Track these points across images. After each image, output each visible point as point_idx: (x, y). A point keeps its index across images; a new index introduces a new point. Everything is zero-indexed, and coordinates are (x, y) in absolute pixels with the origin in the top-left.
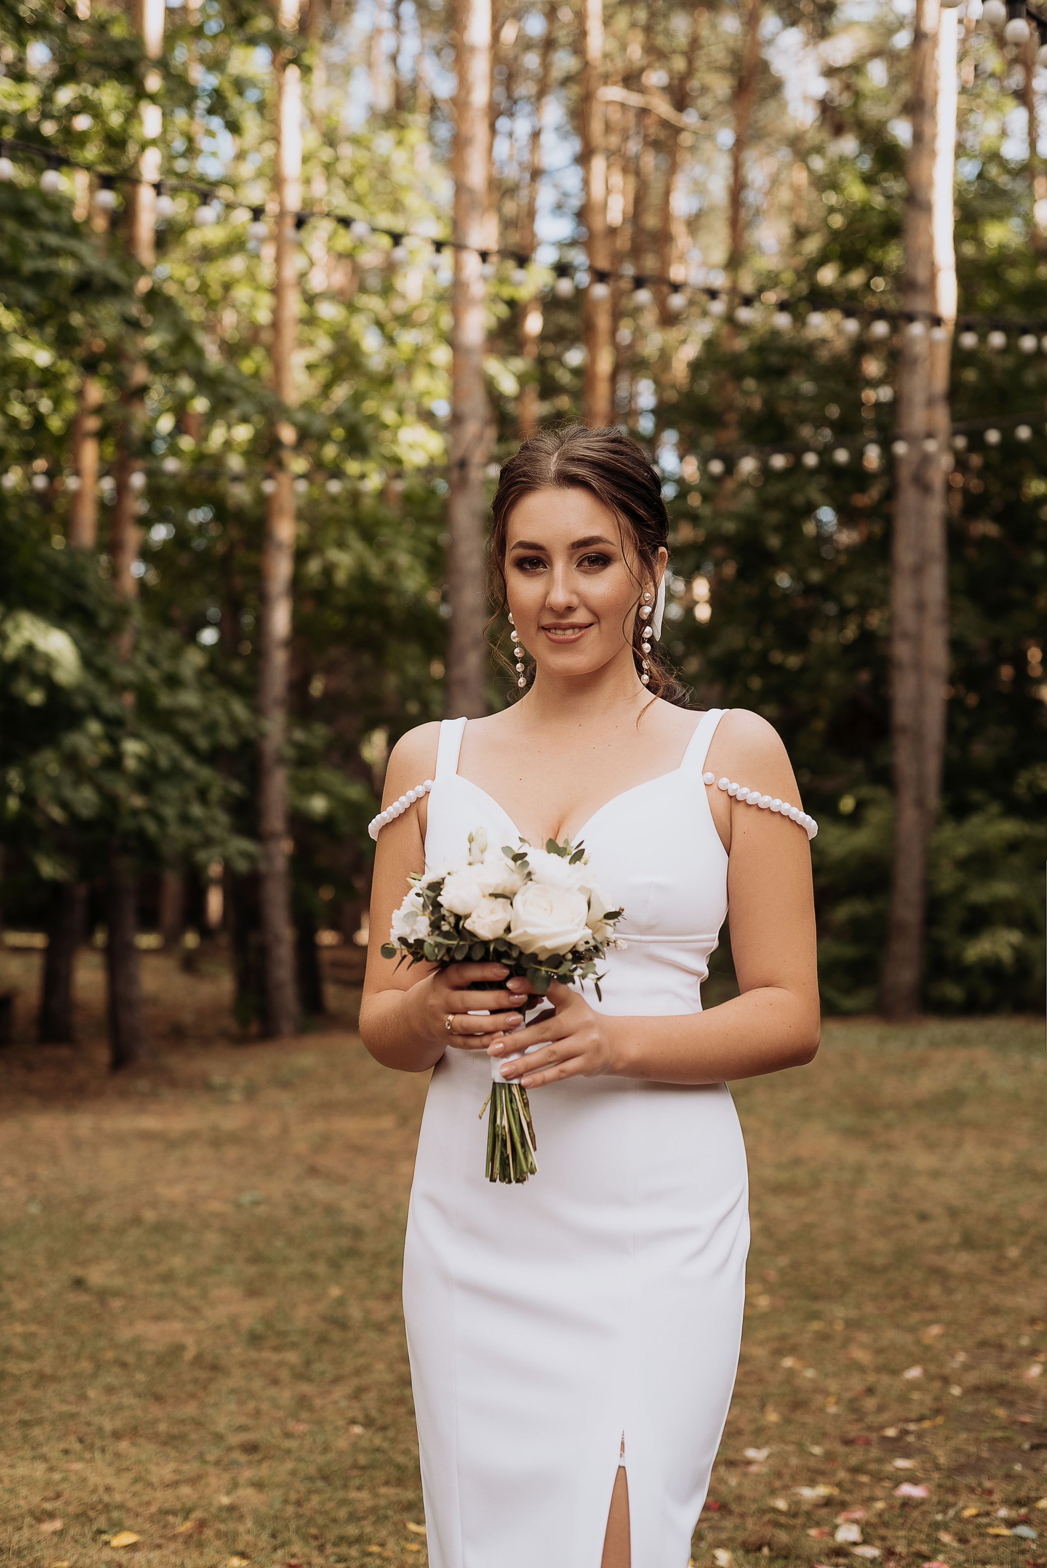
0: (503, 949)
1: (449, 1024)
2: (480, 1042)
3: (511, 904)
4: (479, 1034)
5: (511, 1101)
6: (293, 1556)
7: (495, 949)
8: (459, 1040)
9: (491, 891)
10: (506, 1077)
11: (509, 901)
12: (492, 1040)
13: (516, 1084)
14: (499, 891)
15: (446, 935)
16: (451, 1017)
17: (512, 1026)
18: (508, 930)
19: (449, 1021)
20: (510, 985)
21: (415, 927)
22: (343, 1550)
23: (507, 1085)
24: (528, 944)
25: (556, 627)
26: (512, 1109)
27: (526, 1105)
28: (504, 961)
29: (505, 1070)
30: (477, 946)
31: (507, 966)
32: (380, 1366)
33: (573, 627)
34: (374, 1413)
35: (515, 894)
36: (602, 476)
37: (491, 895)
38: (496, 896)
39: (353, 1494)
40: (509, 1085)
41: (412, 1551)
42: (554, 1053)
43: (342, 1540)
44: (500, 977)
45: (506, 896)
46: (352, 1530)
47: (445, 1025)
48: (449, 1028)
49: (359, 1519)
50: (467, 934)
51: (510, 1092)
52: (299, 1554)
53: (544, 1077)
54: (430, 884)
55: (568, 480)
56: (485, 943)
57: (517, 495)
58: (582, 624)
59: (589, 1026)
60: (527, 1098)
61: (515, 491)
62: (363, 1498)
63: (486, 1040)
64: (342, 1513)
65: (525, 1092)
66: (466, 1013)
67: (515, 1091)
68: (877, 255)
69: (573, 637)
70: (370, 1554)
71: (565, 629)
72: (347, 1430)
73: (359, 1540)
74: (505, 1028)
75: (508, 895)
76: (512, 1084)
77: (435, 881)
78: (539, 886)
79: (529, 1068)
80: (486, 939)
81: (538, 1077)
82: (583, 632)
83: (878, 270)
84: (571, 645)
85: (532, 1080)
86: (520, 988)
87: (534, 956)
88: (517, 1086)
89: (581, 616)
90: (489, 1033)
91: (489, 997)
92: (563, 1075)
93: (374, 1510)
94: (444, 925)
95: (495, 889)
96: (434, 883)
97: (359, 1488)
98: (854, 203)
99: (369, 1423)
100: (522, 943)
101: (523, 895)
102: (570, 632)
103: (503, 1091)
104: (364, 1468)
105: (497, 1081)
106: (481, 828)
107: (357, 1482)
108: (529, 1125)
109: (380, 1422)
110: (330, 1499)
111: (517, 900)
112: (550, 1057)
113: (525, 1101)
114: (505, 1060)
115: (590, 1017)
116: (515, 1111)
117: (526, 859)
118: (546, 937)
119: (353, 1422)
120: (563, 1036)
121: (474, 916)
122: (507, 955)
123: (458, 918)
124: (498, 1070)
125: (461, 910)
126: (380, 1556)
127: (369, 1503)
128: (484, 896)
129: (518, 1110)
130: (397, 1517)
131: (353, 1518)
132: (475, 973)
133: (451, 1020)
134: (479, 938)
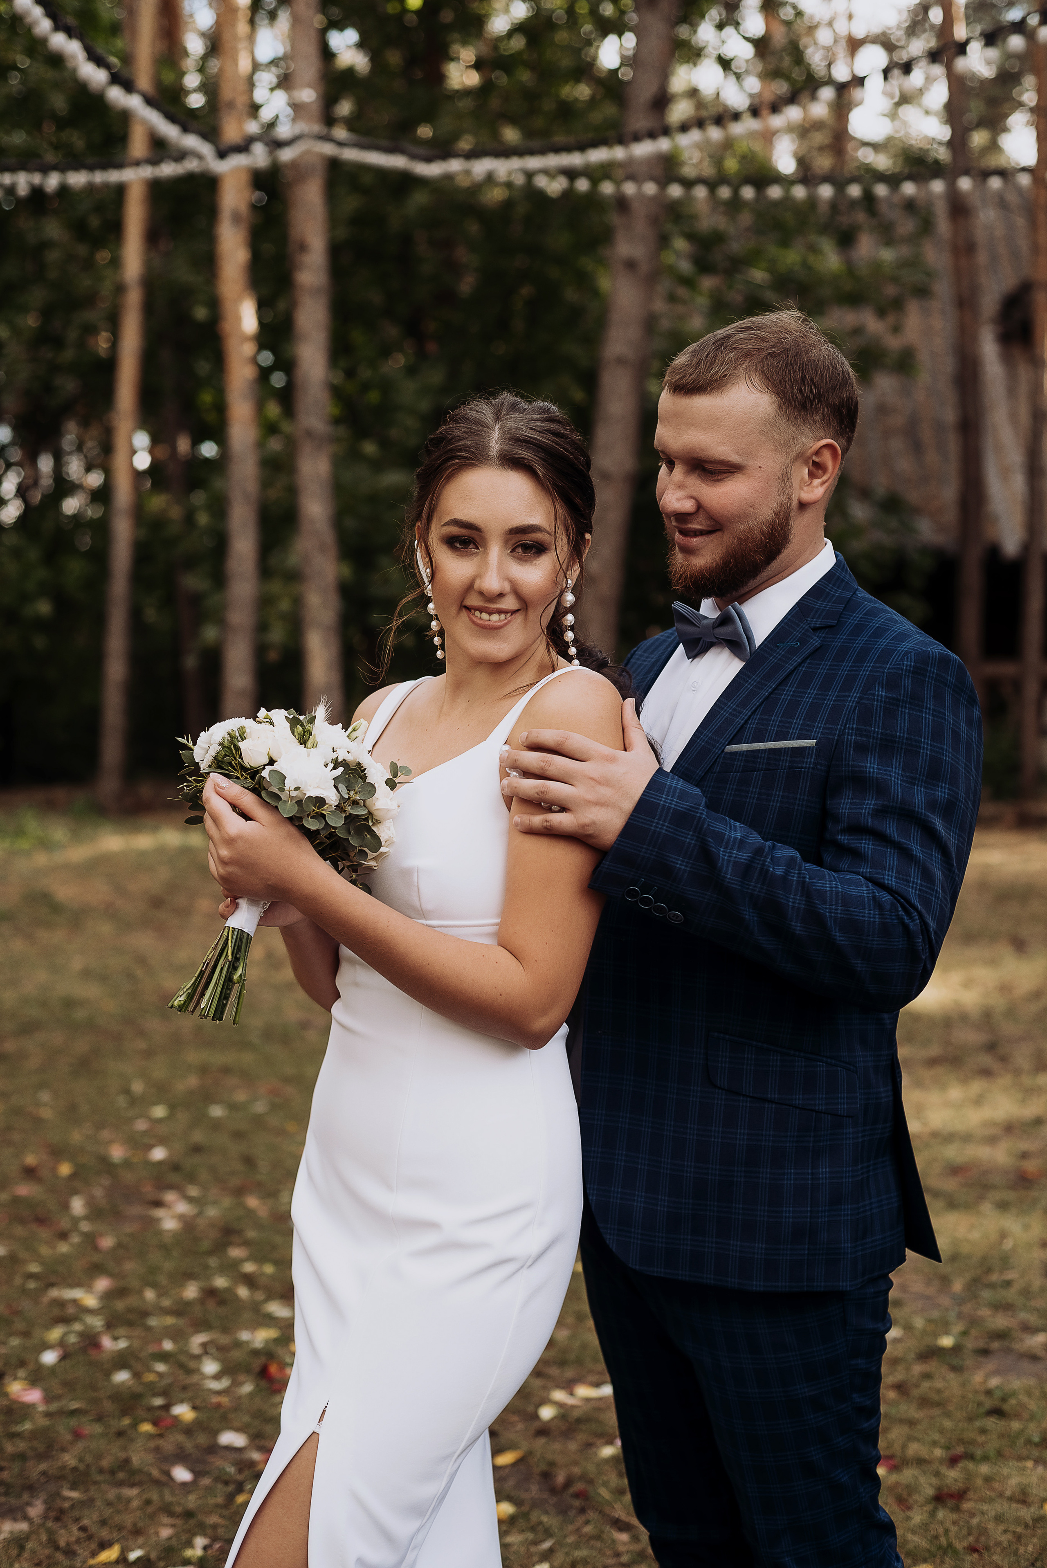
25: (482, 610)
36: (545, 461)
57: (455, 469)
58: (508, 610)
69: (497, 622)
82: (508, 618)
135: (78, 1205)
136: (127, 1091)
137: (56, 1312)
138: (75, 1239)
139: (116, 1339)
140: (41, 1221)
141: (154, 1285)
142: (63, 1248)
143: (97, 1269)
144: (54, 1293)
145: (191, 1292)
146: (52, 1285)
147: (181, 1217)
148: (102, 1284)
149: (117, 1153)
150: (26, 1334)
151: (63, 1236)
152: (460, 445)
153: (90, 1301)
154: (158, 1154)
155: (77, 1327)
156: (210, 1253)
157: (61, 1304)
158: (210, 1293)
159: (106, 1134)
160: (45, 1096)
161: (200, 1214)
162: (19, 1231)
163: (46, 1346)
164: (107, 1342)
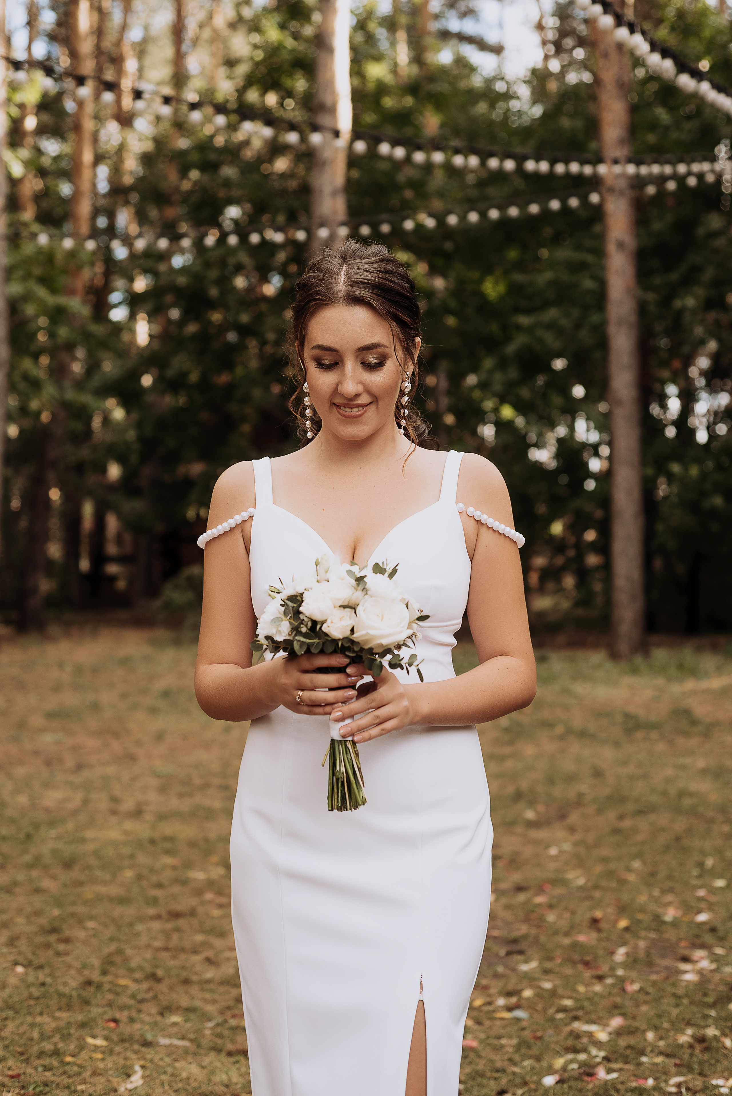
0: (347, 645)
1: (299, 698)
2: (323, 710)
3: (355, 613)
4: (323, 704)
5: (346, 753)
6: (9, 1068)
7: (342, 645)
8: (306, 709)
9: (340, 604)
10: (343, 737)
11: (354, 611)
12: (333, 709)
13: (350, 741)
14: (345, 604)
15: (305, 635)
16: (300, 693)
17: (348, 699)
18: (352, 631)
19: (299, 695)
20: (349, 670)
21: (280, 629)
22: (46, 1061)
23: (343, 741)
24: (366, 642)
25: (346, 406)
26: (347, 758)
27: (357, 755)
28: (347, 653)
29: (342, 731)
30: (328, 642)
31: (347, 657)
32: (20, 920)
33: (358, 406)
34: (30, 956)
35: (358, 605)
36: (379, 296)
37: (340, 606)
38: (344, 607)
39: (39, 1019)
40: (345, 741)
41: (98, 1059)
42: (378, 717)
43: (41, 1054)
44: (342, 664)
45: (351, 607)
46: (48, 1046)
47: (296, 699)
48: (299, 700)
49: (49, 1038)
50: (323, 635)
51: (346, 746)
52: (14, 1067)
53: (370, 735)
54: (289, 596)
55: (354, 300)
56: (335, 641)
57: (315, 308)
58: (364, 404)
59: (401, 696)
60: (357, 751)
61: (314, 305)
62: (47, 1022)
63: (328, 709)
64: (36, 1035)
65: (356, 746)
66: (313, 690)
67: (349, 745)
68: (288, 82)
69: (358, 413)
70: (68, 1063)
71: (352, 408)
72: (13, 970)
73: (56, 1053)
74: (343, 700)
75: (353, 606)
76: (347, 741)
77: (293, 595)
78: (373, 599)
79: (360, 729)
80: (337, 638)
81: (366, 734)
82: (365, 409)
83: (289, 94)
84: (356, 419)
85: (361, 737)
86: (356, 672)
87: (371, 650)
88: (351, 742)
89: (364, 399)
90: (331, 704)
91: (332, 679)
92: (383, 732)
93: (57, 1030)
94: (303, 627)
95: (343, 602)
96: (292, 596)
97: (41, 1014)
98: (272, 43)
99: (28, 965)
100: (362, 640)
101: (363, 606)
102: (356, 410)
103: (341, 746)
104: (37, 998)
105: (335, 739)
106: (325, 555)
107: (38, 1009)
108: (359, 769)
109: (36, 962)
110: (22, 1024)
111: (359, 609)
112: (375, 720)
113: (357, 752)
114: (342, 724)
115: (401, 690)
116: (349, 760)
117: (365, 579)
118: (382, 637)
119: (16, 963)
120: (384, 704)
121: (329, 621)
122: (349, 649)
123: (314, 623)
124: (336, 731)
125: (318, 617)
126: (75, 1064)
127: (54, 1025)
128: (335, 607)
129: (352, 759)
130: (77, 1034)
131: (44, 1037)
132: (323, 661)
133: (301, 694)
134: (330, 637)
135: (621, 954)
136: (701, 865)
137: (570, 1042)
138: (609, 981)
139: (609, 1071)
140: (587, 964)
141: (656, 1028)
142: (598, 988)
143: (616, 1009)
144: (576, 1025)
145: (685, 1038)
146: (576, 1018)
147: (700, 972)
148: (617, 1022)
149: (670, 914)
150: (538, 1059)
151: (600, 978)
152: (316, 291)
153: (603, 1036)
154: (702, 917)
155: (582, 1057)
156: (713, 1006)
157: (577, 1036)
158: (701, 1040)
159: (669, 898)
160: (636, 864)
161: (717, 970)
162: (568, 971)
163: (550, 1071)
164: (602, 1074)
